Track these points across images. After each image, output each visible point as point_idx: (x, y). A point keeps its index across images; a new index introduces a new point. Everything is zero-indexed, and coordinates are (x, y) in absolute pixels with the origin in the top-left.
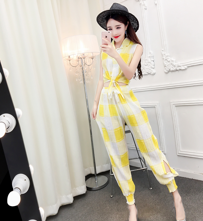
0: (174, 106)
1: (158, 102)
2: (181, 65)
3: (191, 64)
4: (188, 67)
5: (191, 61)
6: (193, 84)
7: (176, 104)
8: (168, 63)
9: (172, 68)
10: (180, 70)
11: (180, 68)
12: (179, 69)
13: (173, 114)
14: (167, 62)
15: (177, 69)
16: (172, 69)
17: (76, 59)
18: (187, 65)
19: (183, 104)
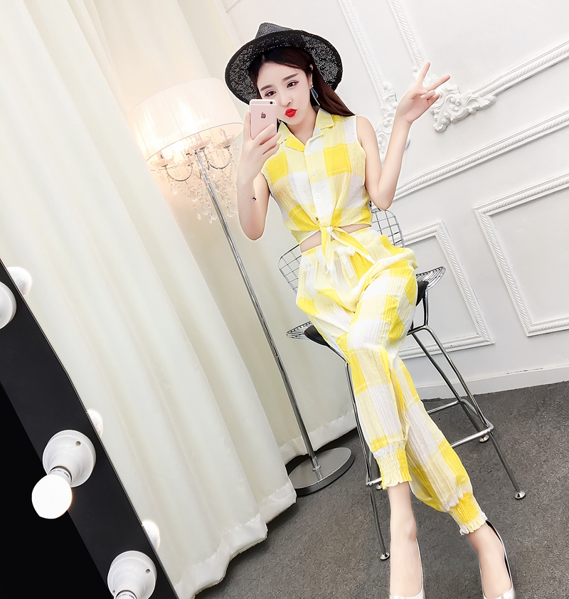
0: (486, 218)
1: (439, 221)
2: (474, 96)
3: (503, 85)
4: (497, 95)
5: (501, 75)
6: (522, 140)
7: (490, 211)
8: (440, 102)
9: (455, 111)
10: (478, 110)
11: (476, 105)
12: (474, 109)
13: (489, 241)
15: (470, 111)
16: (454, 116)
17: (182, 159)
18: (493, 90)
19: (509, 204)
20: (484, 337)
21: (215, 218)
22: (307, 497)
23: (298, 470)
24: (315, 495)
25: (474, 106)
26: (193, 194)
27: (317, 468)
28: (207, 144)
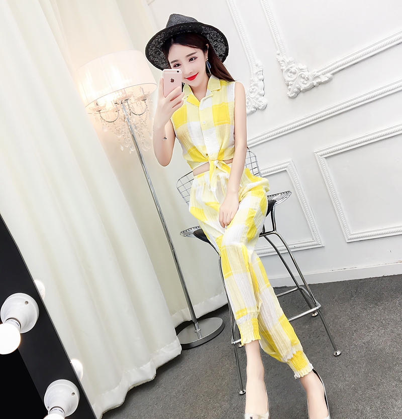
0: (322, 159)
1: (289, 160)
2: (319, 74)
3: (338, 67)
4: (333, 74)
5: (338, 60)
6: (349, 106)
7: (325, 154)
8: (294, 77)
9: (303, 83)
10: (320, 84)
11: (319, 80)
12: (318, 83)
13: (323, 175)
14: (289, 74)
15: (315, 84)
16: (303, 87)
17: (112, 106)
18: (331, 71)
19: (338, 150)
20: (317, 242)
21: (133, 149)
22: (190, 350)
23: (185, 331)
24: (196, 349)
25: (317, 81)
26: (118, 132)
27: (198, 330)
28: (130, 96)
